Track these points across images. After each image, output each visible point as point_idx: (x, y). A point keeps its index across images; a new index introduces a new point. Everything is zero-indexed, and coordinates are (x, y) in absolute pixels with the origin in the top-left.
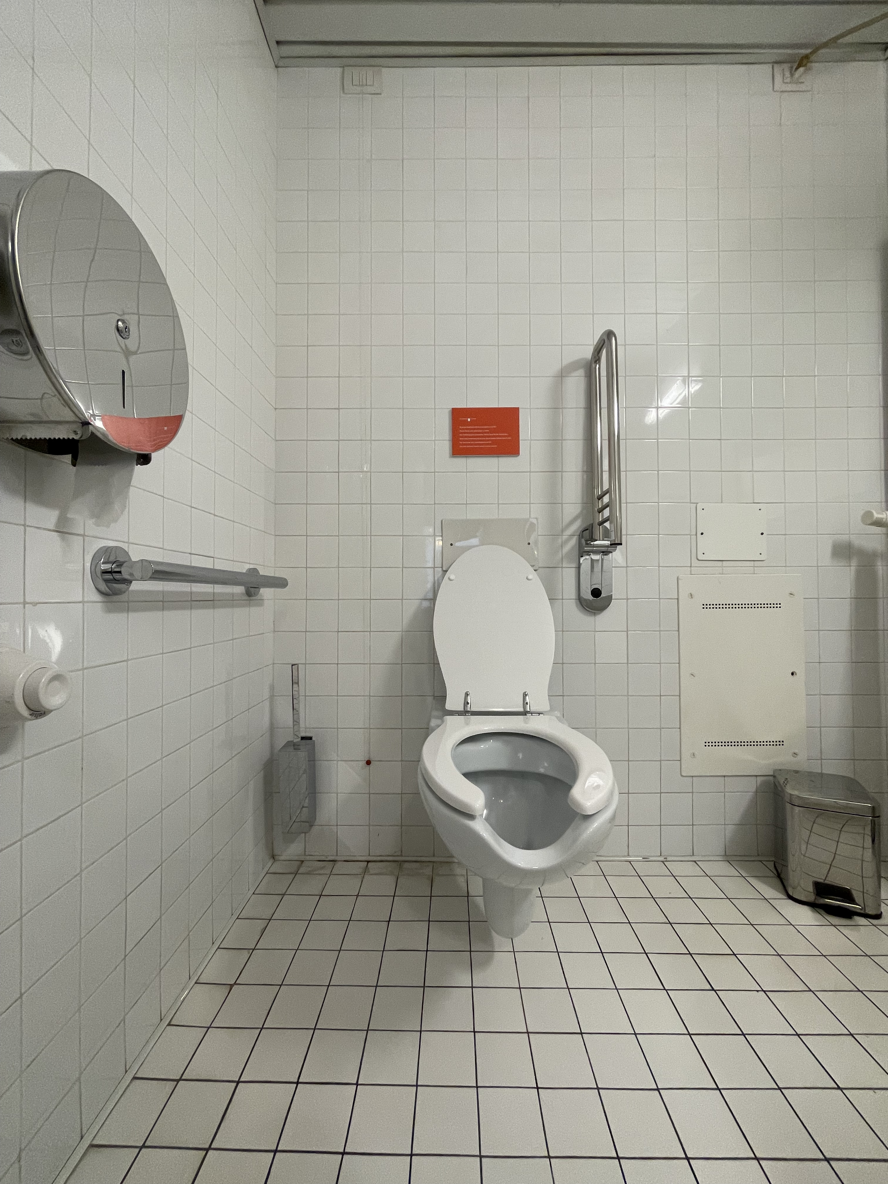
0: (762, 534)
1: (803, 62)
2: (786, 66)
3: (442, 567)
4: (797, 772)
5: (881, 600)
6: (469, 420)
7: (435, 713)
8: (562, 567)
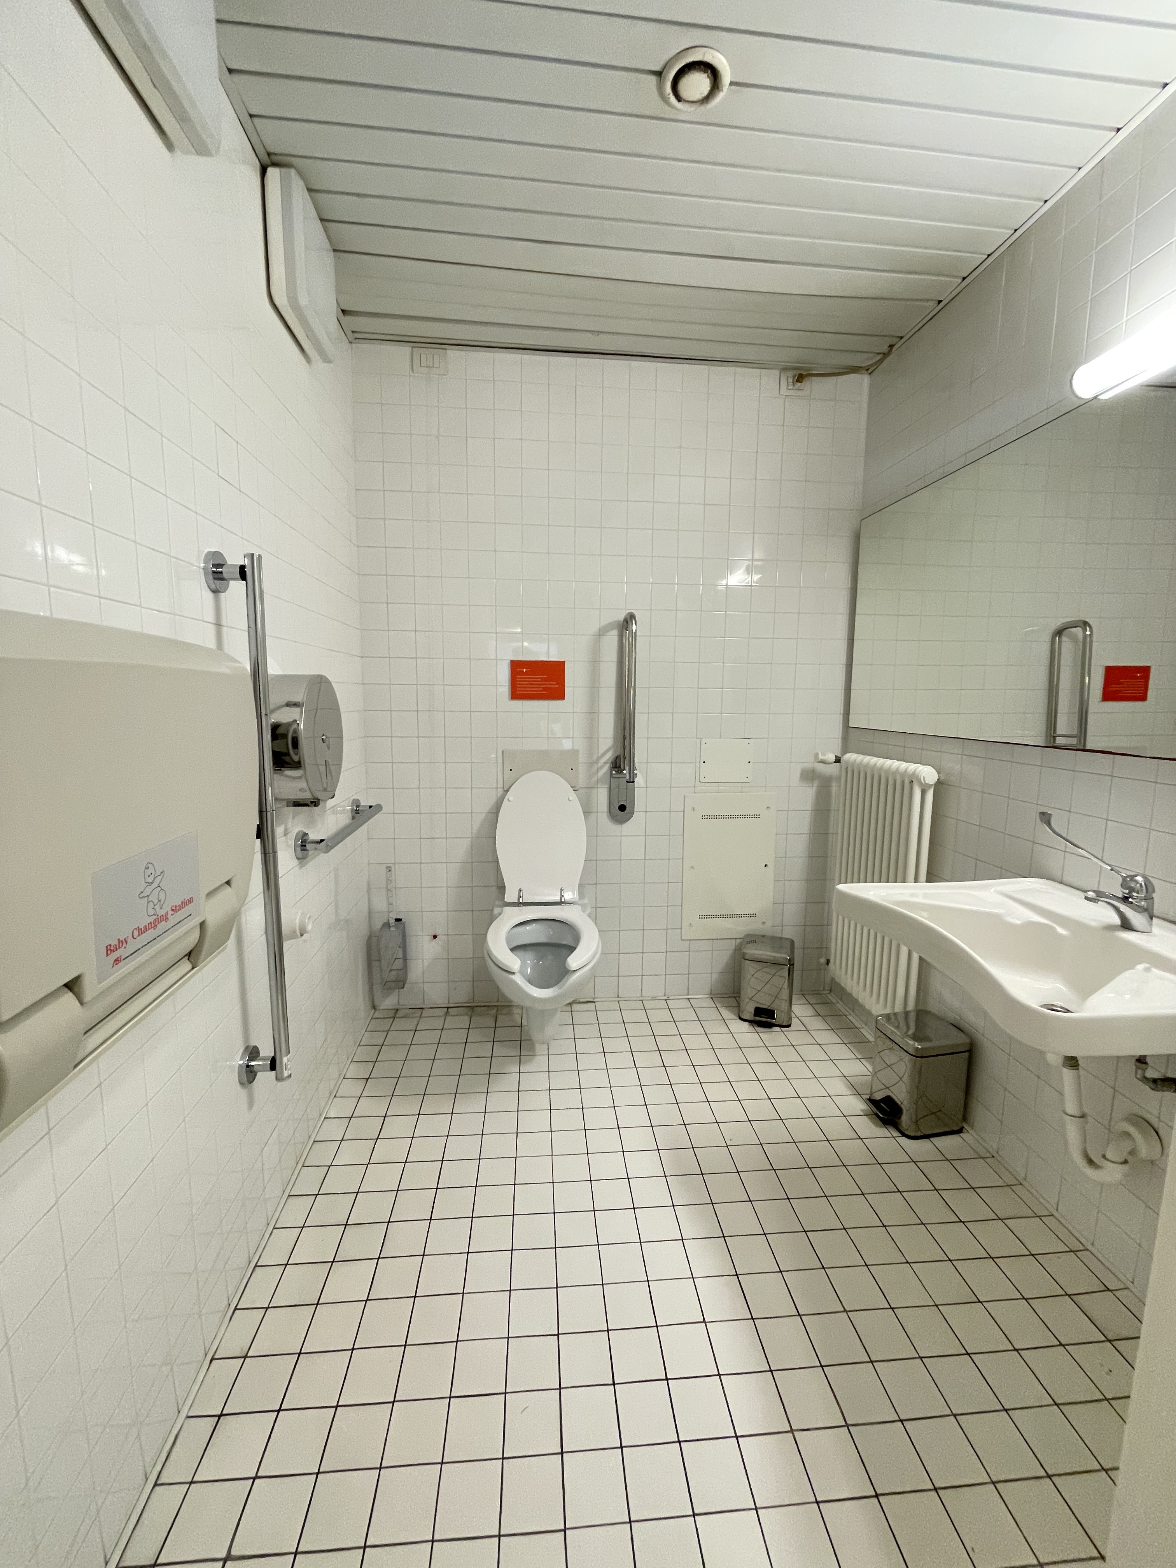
0: (749, 762)
1: (800, 378)
2: (790, 374)
3: (503, 788)
4: (763, 936)
5: (833, 811)
6: (525, 670)
7: (497, 903)
8: (597, 788)
